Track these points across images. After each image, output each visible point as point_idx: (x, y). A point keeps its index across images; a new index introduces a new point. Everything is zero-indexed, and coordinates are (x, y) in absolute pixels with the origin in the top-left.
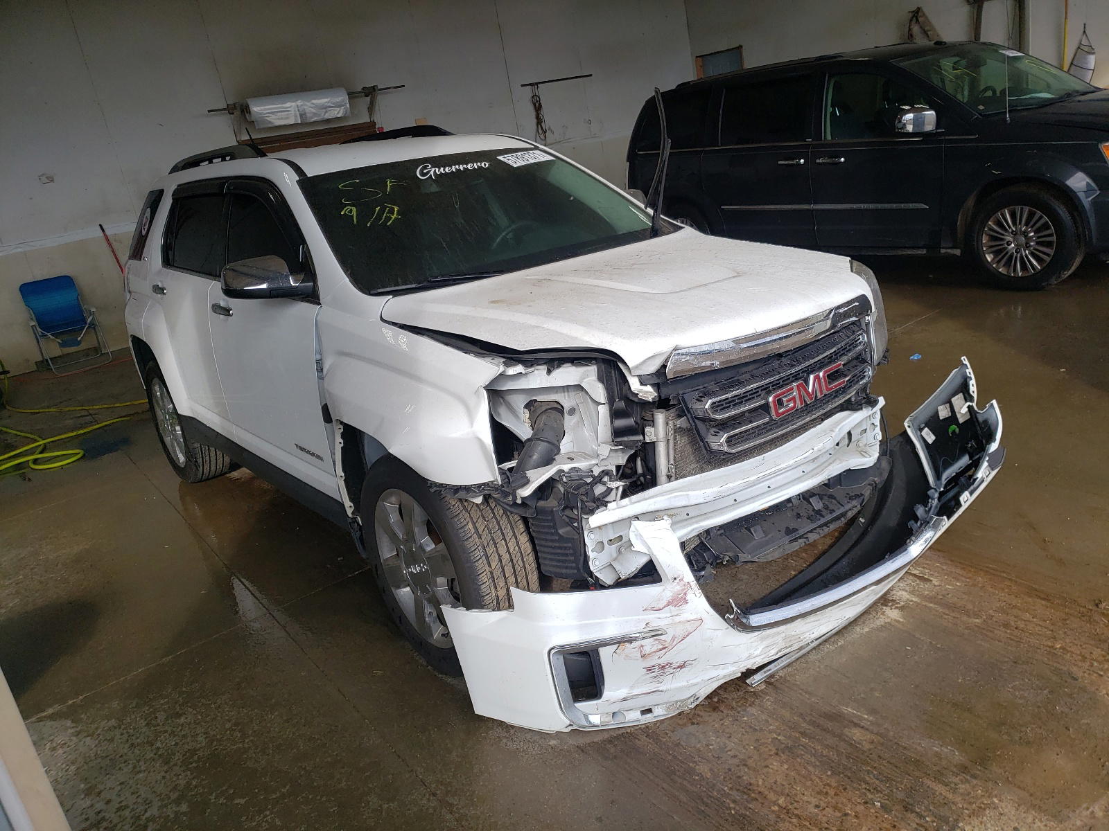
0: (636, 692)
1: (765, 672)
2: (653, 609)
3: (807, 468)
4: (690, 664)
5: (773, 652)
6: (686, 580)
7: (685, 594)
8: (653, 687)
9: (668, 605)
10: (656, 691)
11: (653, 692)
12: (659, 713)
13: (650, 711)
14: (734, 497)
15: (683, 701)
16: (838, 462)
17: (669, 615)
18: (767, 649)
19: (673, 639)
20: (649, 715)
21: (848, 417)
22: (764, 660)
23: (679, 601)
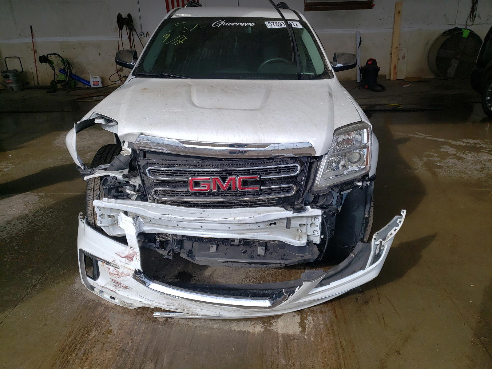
0: (107, 287)
1: (166, 314)
2: (119, 255)
3: (233, 227)
4: (129, 289)
5: (173, 307)
6: (135, 250)
7: (133, 256)
8: (113, 289)
9: (125, 257)
10: (114, 291)
11: (113, 291)
12: (117, 302)
13: (113, 298)
14: (178, 223)
15: (127, 303)
16: (267, 233)
17: (124, 262)
18: (169, 304)
19: (122, 273)
20: (113, 300)
21: (281, 211)
22: (167, 308)
23: (130, 258)
